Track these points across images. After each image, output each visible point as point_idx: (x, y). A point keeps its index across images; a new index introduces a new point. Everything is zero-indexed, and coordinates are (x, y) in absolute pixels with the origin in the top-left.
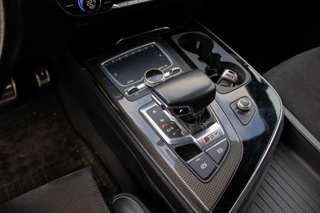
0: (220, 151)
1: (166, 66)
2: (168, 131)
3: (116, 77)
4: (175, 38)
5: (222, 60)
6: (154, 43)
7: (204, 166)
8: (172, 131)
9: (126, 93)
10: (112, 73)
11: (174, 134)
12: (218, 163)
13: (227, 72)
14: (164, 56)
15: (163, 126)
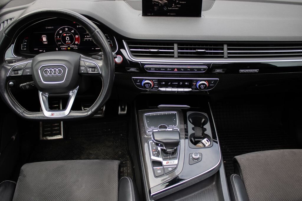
0: (170, 169)
1: (174, 126)
2: (154, 153)
3: (147, 123)
4: (188, 113)
5: (205, 133)
6: (176, 112)
7: (159, 171)
8: (156, 154)
9: (147, 131)
10: (147, 120)
11: (156, 155)
12: (166, 173)
13: (205, 139)
14: (176, 121)
15: (153, 150)
